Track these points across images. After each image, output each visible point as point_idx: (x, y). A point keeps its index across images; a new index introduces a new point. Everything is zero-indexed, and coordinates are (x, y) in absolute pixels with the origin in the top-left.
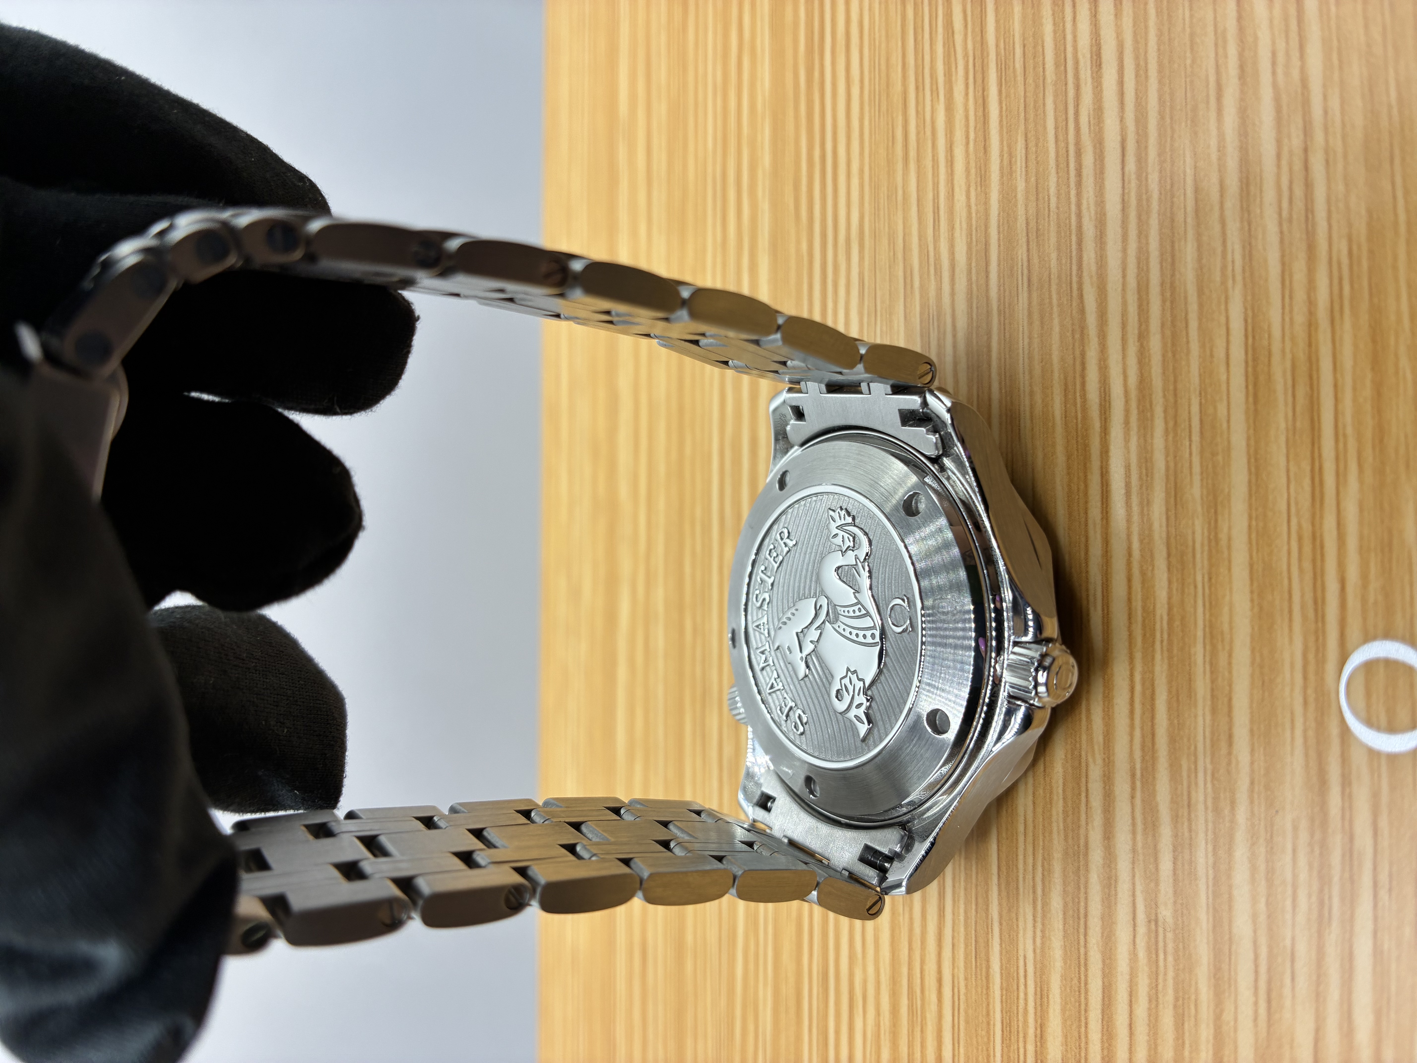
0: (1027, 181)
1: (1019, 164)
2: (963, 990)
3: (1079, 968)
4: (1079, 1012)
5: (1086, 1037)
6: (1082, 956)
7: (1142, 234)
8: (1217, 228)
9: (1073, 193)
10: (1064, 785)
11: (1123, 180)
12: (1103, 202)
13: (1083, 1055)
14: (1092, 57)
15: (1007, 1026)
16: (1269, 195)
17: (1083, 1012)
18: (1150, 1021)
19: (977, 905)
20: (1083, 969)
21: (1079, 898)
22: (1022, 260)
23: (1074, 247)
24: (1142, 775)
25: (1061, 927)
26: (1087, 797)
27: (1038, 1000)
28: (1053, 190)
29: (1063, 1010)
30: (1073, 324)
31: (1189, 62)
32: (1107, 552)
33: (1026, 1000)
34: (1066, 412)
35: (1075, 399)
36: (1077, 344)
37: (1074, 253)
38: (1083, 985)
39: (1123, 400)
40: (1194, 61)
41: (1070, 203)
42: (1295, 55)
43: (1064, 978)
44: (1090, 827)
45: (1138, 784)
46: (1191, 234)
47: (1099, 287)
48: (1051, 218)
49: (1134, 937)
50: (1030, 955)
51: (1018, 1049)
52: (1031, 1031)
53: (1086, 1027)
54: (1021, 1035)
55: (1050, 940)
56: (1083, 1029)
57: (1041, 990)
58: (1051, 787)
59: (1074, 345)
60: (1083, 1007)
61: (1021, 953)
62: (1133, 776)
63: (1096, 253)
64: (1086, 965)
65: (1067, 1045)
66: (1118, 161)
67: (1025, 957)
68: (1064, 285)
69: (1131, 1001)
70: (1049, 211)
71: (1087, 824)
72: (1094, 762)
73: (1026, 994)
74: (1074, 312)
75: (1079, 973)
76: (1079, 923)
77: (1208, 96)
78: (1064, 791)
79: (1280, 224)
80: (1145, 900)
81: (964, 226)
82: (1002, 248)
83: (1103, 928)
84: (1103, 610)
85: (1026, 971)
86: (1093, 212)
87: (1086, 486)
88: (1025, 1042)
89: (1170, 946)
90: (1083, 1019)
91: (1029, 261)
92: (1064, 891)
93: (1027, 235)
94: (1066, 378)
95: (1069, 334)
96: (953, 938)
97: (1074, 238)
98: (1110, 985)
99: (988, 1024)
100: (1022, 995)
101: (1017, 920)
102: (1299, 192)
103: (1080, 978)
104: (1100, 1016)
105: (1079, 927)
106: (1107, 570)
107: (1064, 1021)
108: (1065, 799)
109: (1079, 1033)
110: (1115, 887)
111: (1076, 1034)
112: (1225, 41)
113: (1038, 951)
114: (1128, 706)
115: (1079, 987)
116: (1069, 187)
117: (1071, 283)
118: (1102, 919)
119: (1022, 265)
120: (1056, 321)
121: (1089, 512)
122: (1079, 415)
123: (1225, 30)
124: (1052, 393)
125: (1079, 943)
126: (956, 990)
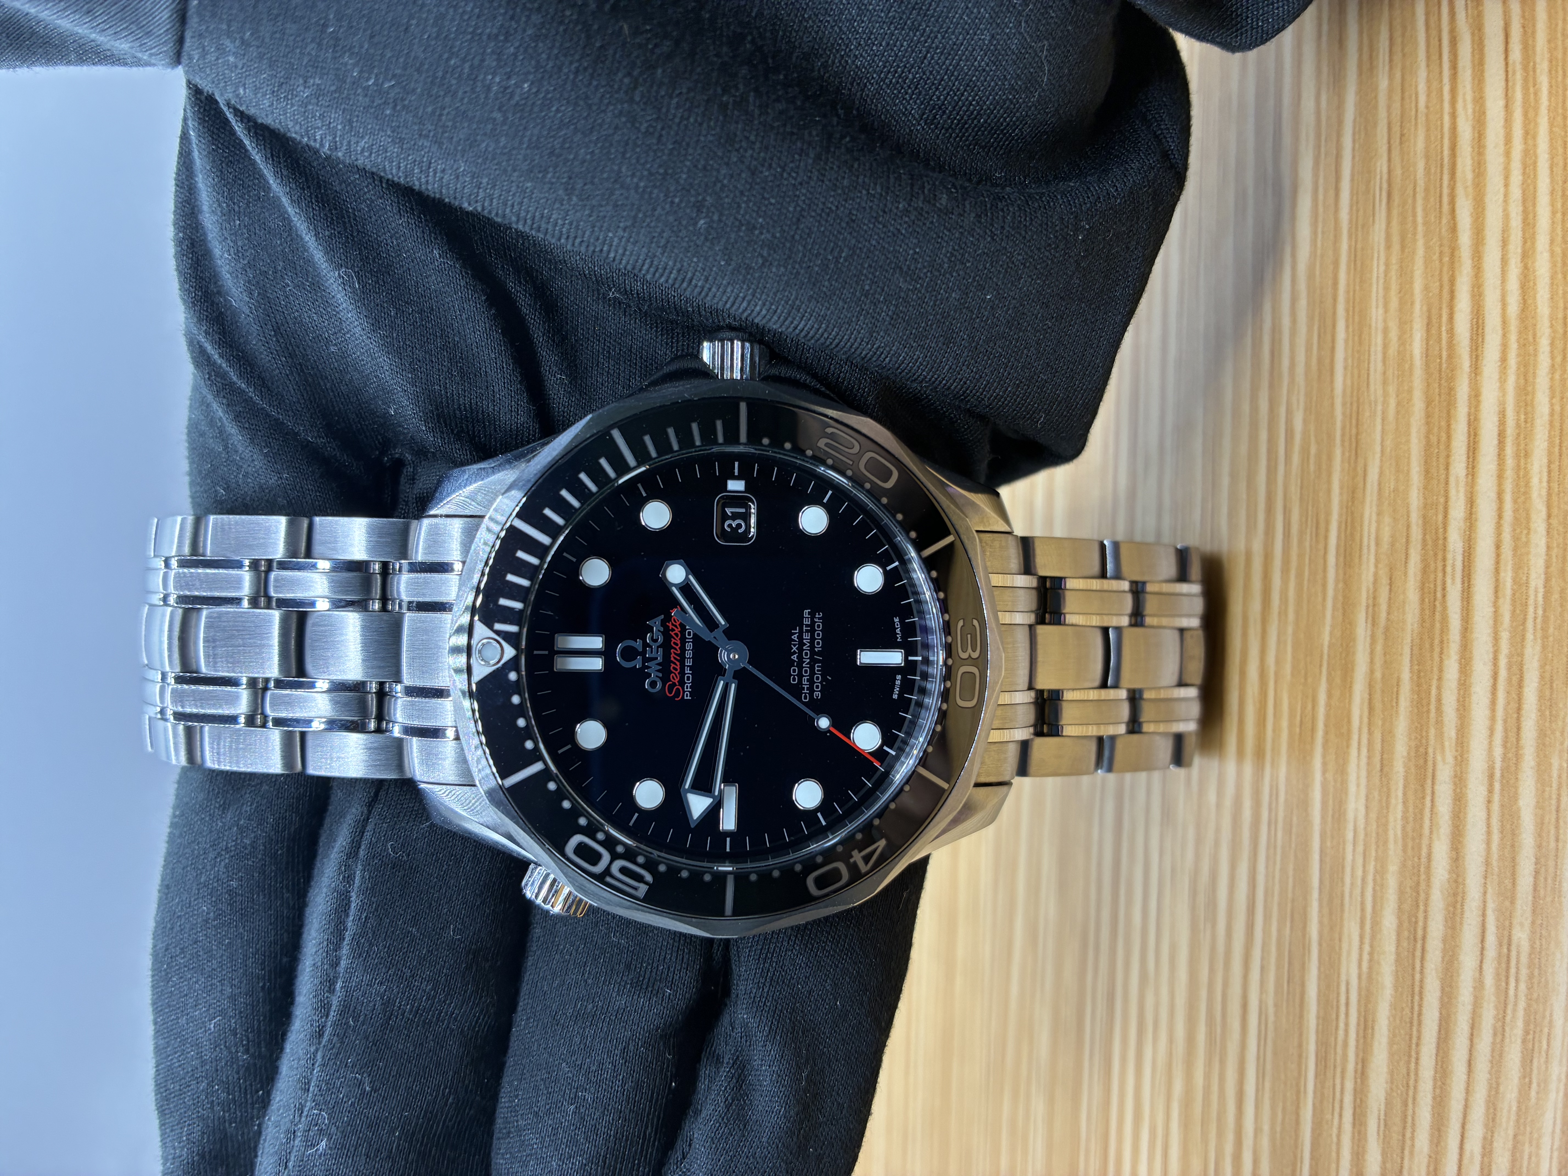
0: (1390, 79)
1: (1380, 59)
2: (1271, 1019)
3: (1413, 997)
4: (1410, 1046)
5: (1416, 1074)
6: (1417, 983)
7: (1529, 134)
9: (1446, 89)
10: (1405, 787)
11: (1507, 71)
12: (1481, 98)
13: (1411, 1093)
15: (1323, 1060)
17: (1414, 1046)
18: (1492, 1056)
19: (1292, 921)
20: (1417, 998)
21: (1416, 917)
22: (1381, 172)
23: (1446, 152)
24: (1502, 776)
25: (1393, 949)
26: (1432, 801)
27: (1361, 1032)
28: (1421, 88)
29: (1391, 1043)
30: (1441, 246)
32: (1471, 514)
33: (1346, 1031)
34: (1427, 350)
35: (1440, 334)
36: (1445, 269)
37: (1446, 160)
38: (1415, 1016)
39: (1500, 332)
41: (1442, 101)
43: (1394, 1006)
44: (1434, 836)
45: (1497, 786)
47: (1475, 199)
48: (1419, 121)
49: (1481, 962)
50: (1354, 982)
51: (1334, 1085)
52: (1351, 1067)
53: (1417, 1063)
54: (1339, 1070)
55: (1379, 963)
56: (1413, 1065)
57: (1366, 1021)
58: (1389, 789)
59: (1441, 271)
60: (1414, 1041)
61: (1343, 977)
62: (1491, 776)
63: (1473, 159)
64: (1421, 993)
65: (1392, 1083)
66: (1501, 49)
67: (1348, 984)
68: (1432, 199)
69: (1472, 1035)
70: (1417, 111)
71: (1431, 832)
72: (1444, 760)
73: (1347, 1025)
74: (1443, 230)
75: (1412, 1002)
76: (1415, 946)
78: (1405, 794)
80: (1498, 920)
82: (1357, 159)
83: (1445, 951)
84: (1463, 583)
85: (1348, 998)
86: (1470, 111)
87: (1449, 437)
88: (1343, 1078)
89: (1524, 972)
90: (1413, 1054)
91: (1389, 172)
92: (1399, 908)
93: (1389, 142)
94: (1429, 311)
95: (1436, 257)
96: (1263, 959)
97: (1446, 143)
98: (1449, 1016)
99: (1300, 1056)
100: (1342, 1025)
101: (1340, 940)
103: (1412, 1008)
104: (1434, 1052)
105: (1414, 950)
106: (1470, 536)
107: (1391, 1055)
108: (1405, 803)
109: (1408, 1069)
110: (1462, 905)
111: (1404, 1071)
113: (1364, 977)
114: (1489, 695)
115: (1412, 1019)
116: (1441, 81)
117: (1441, 196)
118: (1444, 941)
119: (1381, 178)
120: (1420, 243)
121: (1451, 468)
122: (1444, 354)
124: (1411, 330)
125: (1413, 968)
126: (1263, 1017)
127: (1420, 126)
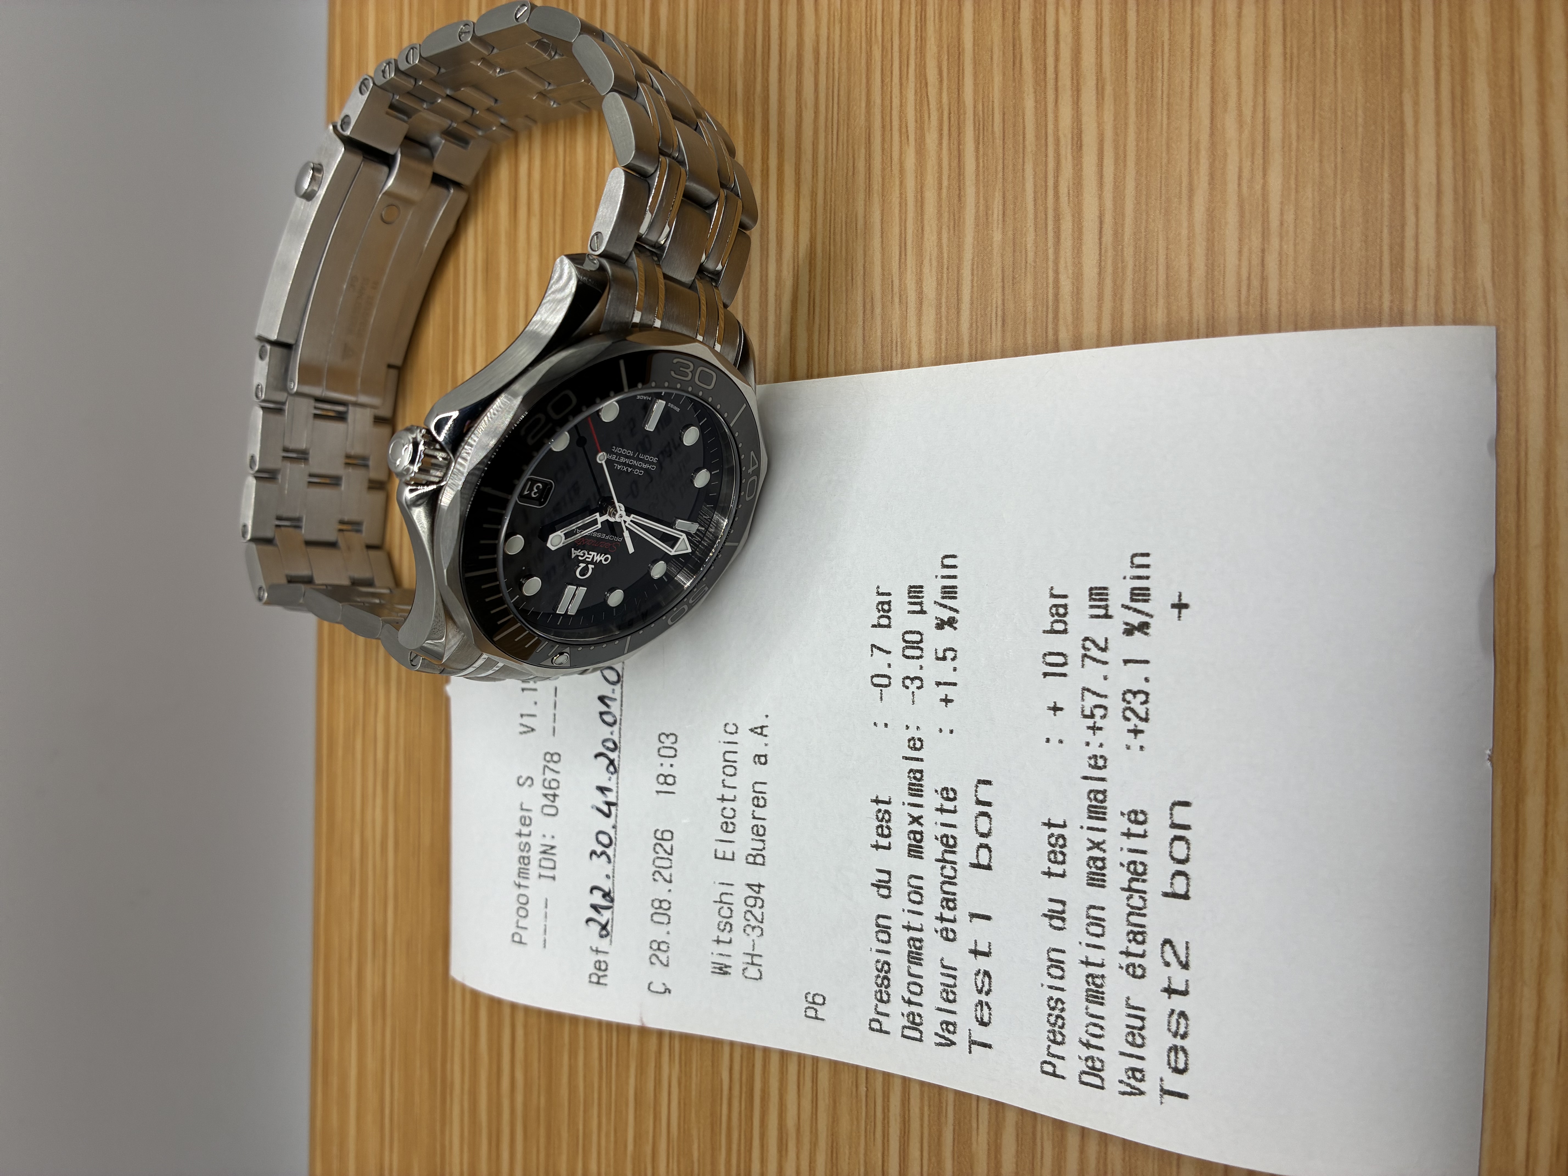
0: (1004, 233)
1: (995, 216)
7: (1117, 296)
8: (1185, 301)
9: (1051, 251)
11: (1099, 248)
12: (1080, 264)
14: (1073, 138)
16: (1231, 281)
22: (997, 302)
28: (1030, 246)
31: (1164, 161)
37: (1050, 303)
40: (1169, 162)
41: (1047, 260)
42: (1259, 175)
46: (1161, 302)
48: (1028, 270)
63: (1073, 306)
66: (1096, 231)
68: (1039, 330)
70: (1026, 263)
77: (1180, 192)
79: (1239, 306)
81: (934, 263)
82: (975, 289)
86: (1071, 271)
91: (1003, 304)
93: (1003, 281)
97: (1051, 290)
102: (1256, 283)
112: (1198, 150)
116: (1047, 245)
119: (997, 306)
123: (1198, 142)
127: (1028, 274)
